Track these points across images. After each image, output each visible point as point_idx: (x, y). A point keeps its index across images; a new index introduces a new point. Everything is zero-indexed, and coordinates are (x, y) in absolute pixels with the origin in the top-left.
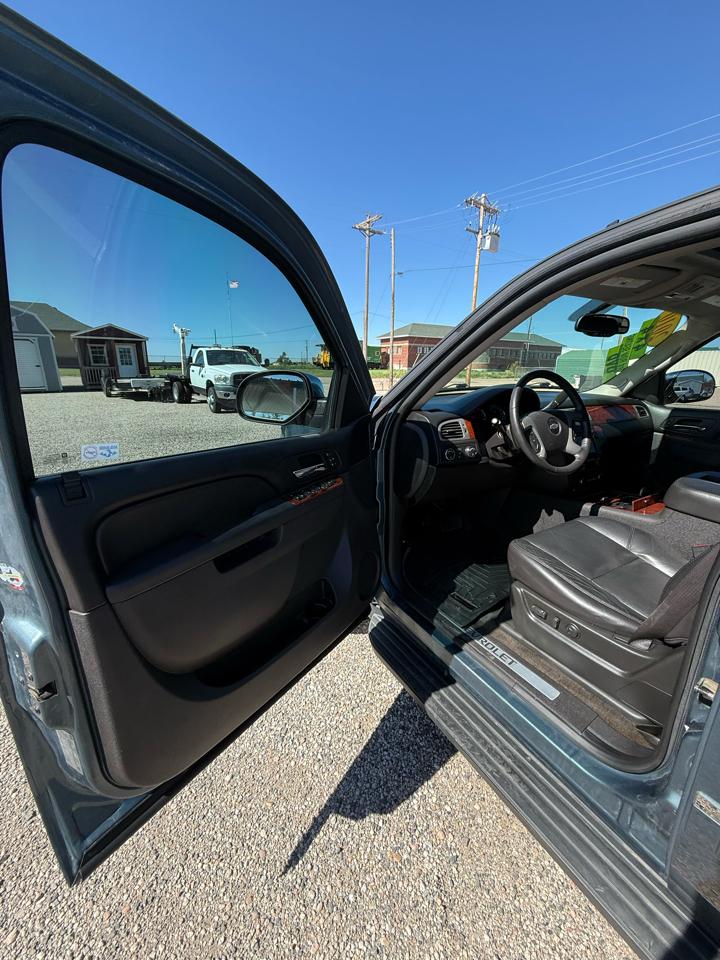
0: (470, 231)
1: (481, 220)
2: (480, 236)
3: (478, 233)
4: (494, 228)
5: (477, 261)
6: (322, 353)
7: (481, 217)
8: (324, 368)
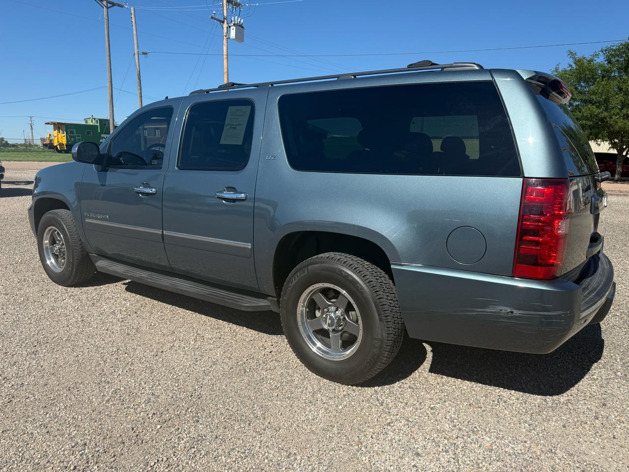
0: (215, 19)
1: (225, 11)
2: (225, 25)
3: (223, 22)
4: (237, 20)
5: (225, 48)
6: (55, 133)
7: (225, 8)
8: (60, 152)
